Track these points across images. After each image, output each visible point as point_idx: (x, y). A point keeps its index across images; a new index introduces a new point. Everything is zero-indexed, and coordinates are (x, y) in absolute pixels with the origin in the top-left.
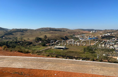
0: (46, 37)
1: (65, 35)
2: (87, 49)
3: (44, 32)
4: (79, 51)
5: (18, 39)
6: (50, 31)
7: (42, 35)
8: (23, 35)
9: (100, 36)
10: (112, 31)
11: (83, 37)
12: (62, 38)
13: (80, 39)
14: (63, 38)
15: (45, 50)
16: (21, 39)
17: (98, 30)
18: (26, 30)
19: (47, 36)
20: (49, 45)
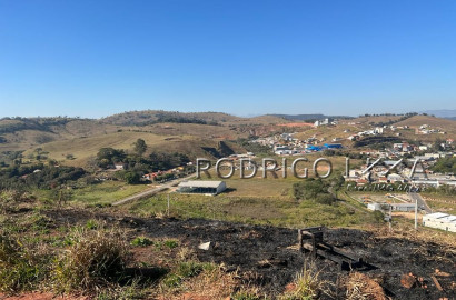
0: (142, 145)
1: (222, 139)
2: (308, 187)
3: (137, 128)
4: (275, 195)
5: (24, 160)
7: (125, 138)
8: (46, 140)
9: (351, 138)
10: (388, 120)
11: (287, 145)
12: (207, 149)
13: (278, 153)
14: (213, 150)
15: (141, 199)
16: (38, 158)
17: (340, 117)
18: (62, 123)
19: (147, 143)
20: (156, 179)
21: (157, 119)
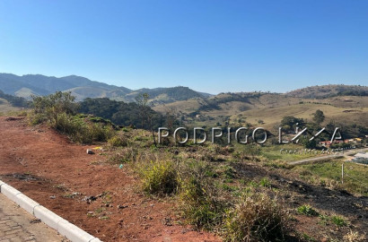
5: (231, 122)
6: (338, 97)
8: (245, 109)
16: (240, 121)
19: (325, 114)
20: (332, 147)
21: (336, 92)
